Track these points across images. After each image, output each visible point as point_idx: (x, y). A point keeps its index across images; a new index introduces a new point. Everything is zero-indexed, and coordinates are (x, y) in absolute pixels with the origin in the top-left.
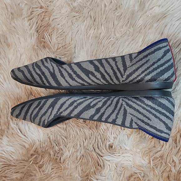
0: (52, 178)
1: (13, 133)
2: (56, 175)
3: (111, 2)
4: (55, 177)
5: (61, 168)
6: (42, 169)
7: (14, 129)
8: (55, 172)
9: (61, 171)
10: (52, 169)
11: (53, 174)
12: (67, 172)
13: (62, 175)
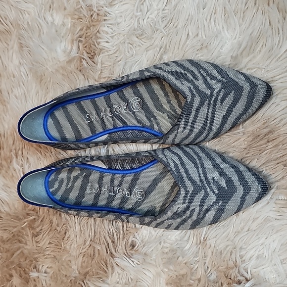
0: (44, 255)
1: (13, 176)
2: (51, 253)
3: (197, 35)
4: (49, 256)
5: (61, 247)
6: (36, 238)
7: (17, 170)
8: (52, 249)
9: (60, 250)
10: (50, 243)
11: (48, 250)
12: (65, 257)
13: (58, 257)
